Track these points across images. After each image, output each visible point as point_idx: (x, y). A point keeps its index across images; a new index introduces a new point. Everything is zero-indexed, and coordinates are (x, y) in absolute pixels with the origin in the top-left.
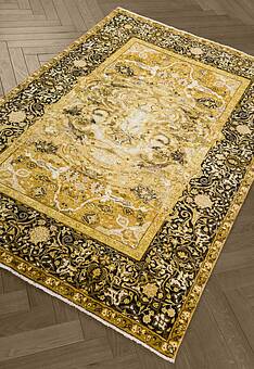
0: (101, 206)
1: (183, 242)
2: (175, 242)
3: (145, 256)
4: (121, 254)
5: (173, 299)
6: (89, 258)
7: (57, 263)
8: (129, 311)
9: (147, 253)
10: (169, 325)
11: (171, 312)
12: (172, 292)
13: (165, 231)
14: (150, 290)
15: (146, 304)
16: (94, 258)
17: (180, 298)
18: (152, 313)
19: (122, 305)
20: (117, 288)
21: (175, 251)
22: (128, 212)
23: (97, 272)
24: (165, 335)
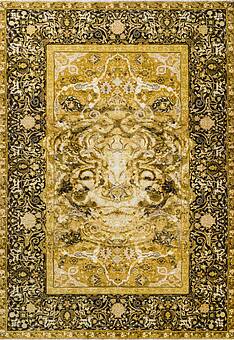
0: (141, 267)
1: (209, 264)
2: (204, 267)
3: (190, 289)
4: (176, 295)
5: (220, 306)
6: (158, 308)
7: (141, 322)
8: (199, 327)
9: (190, 285)
10: (225, 322)
11: (223, 314)
12: (217, 302)
13: (193, 263)
14: (205, 308)
15: (206, 318)
16: (161, 307)
17: (224, 303)
18: (212, 321)
19: (193, 326)
20: (185, 318)
21: (207, 274)
22: (161, 261)
23: (168, 315)
24: (225, 329)
